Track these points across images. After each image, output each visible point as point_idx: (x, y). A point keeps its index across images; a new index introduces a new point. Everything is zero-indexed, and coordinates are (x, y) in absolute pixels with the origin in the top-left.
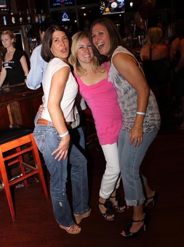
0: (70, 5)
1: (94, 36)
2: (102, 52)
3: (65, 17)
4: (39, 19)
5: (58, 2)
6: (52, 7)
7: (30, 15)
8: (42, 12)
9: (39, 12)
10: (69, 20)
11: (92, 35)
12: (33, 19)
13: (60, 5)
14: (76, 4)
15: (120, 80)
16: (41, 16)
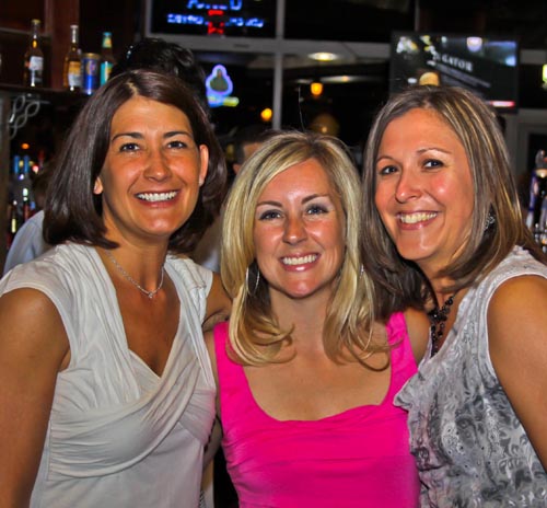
0: (253, 33)
1: (392, 169)
2: (416, 245)
3: (219, 86)
4: (84, 76)
5: (195, 12)
6: (161, 25)
7: (45, 51)
8: (107, 43)
9: (90, 43)
10: (234, 102)
11: (382, 164)
12: (52, 71)
13: (203, 26)
14: (280, 28)
15: (481, 417)
16: (99, 63)
